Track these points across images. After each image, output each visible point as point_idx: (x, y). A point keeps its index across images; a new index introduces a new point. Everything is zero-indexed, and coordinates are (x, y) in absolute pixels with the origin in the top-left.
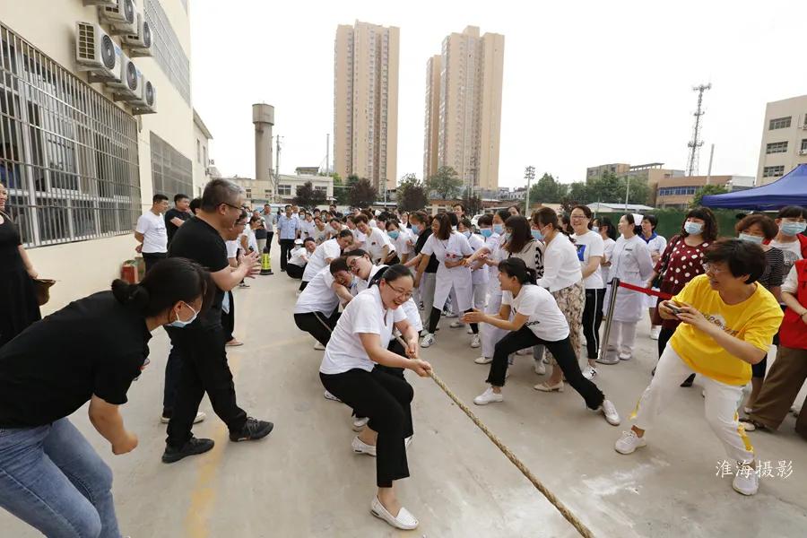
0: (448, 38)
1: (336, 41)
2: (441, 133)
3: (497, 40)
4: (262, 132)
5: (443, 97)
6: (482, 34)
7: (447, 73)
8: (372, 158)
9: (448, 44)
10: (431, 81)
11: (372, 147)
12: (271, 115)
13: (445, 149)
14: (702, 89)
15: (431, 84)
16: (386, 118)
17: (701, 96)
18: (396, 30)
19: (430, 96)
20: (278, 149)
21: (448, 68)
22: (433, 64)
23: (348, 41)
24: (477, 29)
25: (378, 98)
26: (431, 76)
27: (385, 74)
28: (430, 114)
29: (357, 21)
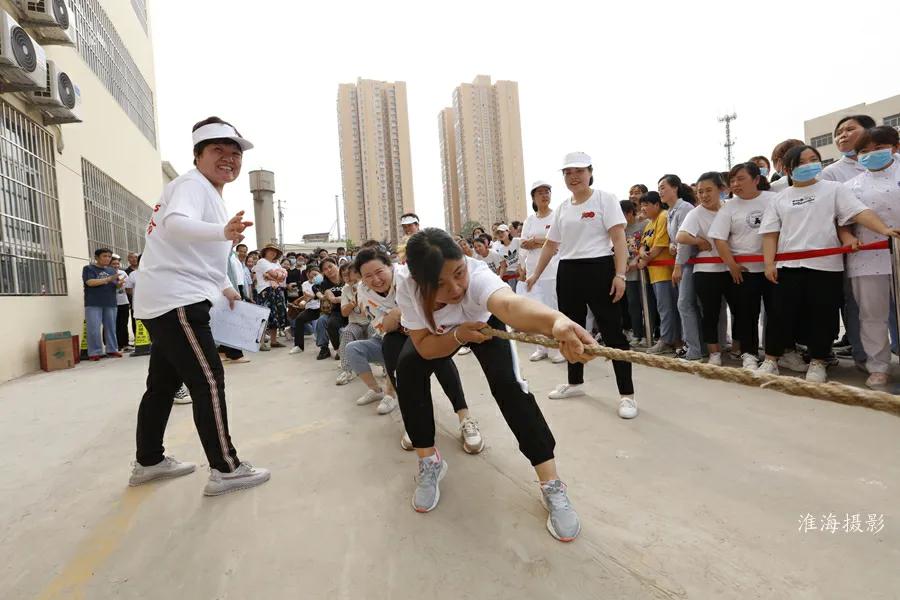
0: (458, 89)
1: (338, 101)
2: (461, 187)
3: (511, 87)
4: (262, 201)
5: (458, 150)
6: (493, 83)
7: (461, 125)
8: (388, 222)
9: (459, 95)
10: (444, 135)
11: (387, 210)
12: (271, 182)
13: (467, 204)
14: (728, 120)
15: (445, 138)
16: (399, 177)
17: (728, 126)
18: (402, 85)
19: (446, 150)
20: (281, 215)
21: (461, 120)
22: (445, 117)
23: (352, 100)
24: (488, 78)
25: (389, 157)
26: (444, 130)
27: (394, 131)
28: (447, 169)
29: (360, 78)
